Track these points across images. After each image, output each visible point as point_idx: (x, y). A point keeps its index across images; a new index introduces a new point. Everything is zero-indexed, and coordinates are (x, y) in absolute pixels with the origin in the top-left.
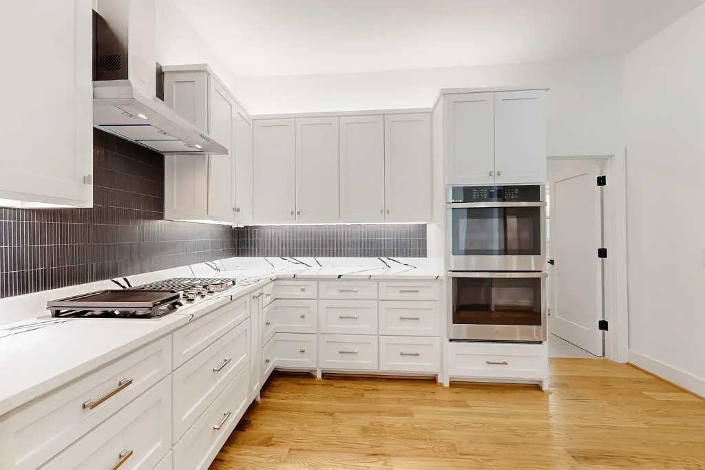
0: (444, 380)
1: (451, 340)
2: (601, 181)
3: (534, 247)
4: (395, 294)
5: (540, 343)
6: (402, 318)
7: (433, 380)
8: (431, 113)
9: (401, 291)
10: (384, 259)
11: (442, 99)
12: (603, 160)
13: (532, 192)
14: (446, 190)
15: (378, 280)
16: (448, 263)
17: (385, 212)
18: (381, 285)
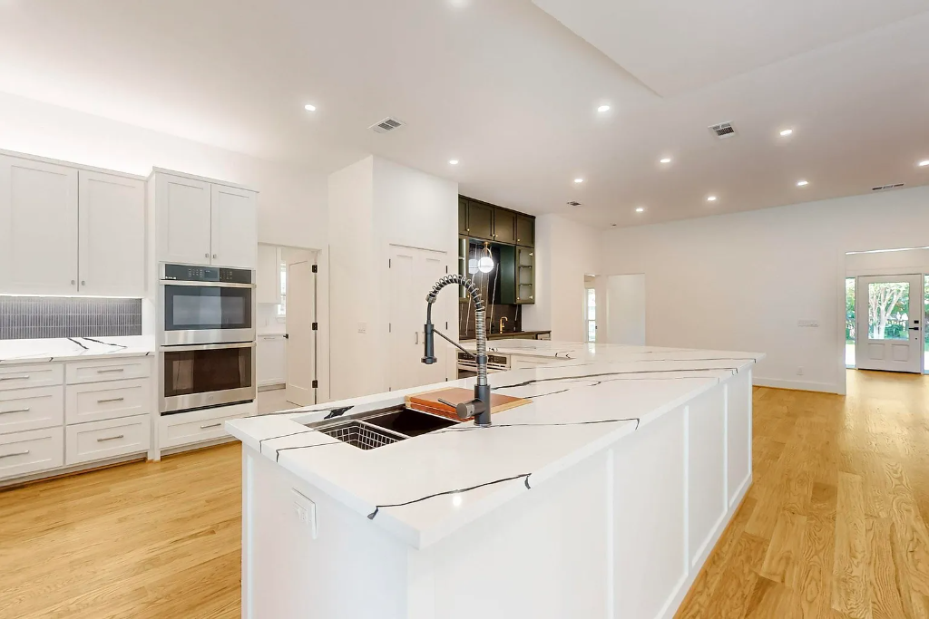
0: (155, 456)
1: (163, 414)
2: (315, 269)
3: (247, 323)
4: (90, 375)
5: (251, 401)
6: (100, 402)
7: (142, 460)
8: (146, 181)
9: (100, 372)
10: (79, 339)
11: (154, 177)
12: (316, 252)
13: (244, 276)
14: (159, 266)
15: (64, 362)
16: (159, 338)
17: (79, 284)
18: (71, 369)
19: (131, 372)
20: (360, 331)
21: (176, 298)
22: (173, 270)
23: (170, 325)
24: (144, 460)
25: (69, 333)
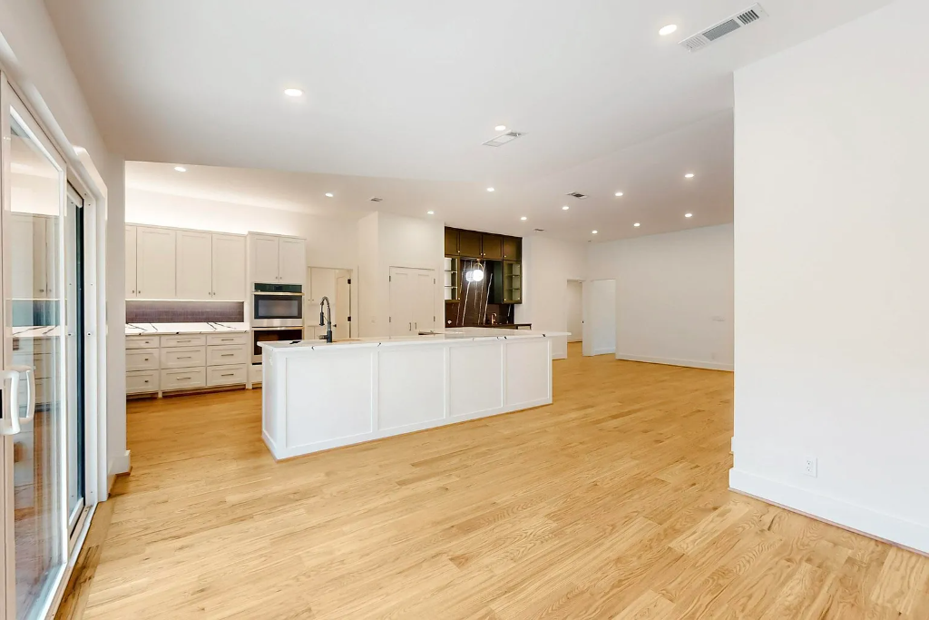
0: (249, 386)
1: (253, 364)
2: (349, 282)
3: (299, 316)
4: (218, 341)
6: (223, 355)
8: (245, 237)
9: (223, 340)
10: (212, 324)
11: (249, 236)
12: (350, 271)
13: (297, 288)
14: (251, 284)
15: (205, 334)
16: (251, 322)
17: (212, 294)
18: (209, 337)
19: (237, 341)
20: (373, 321)
21: (260, 301)
22: (258, 287)
23: (257, 316)
24: (244, 389)
25: (207, 320)
